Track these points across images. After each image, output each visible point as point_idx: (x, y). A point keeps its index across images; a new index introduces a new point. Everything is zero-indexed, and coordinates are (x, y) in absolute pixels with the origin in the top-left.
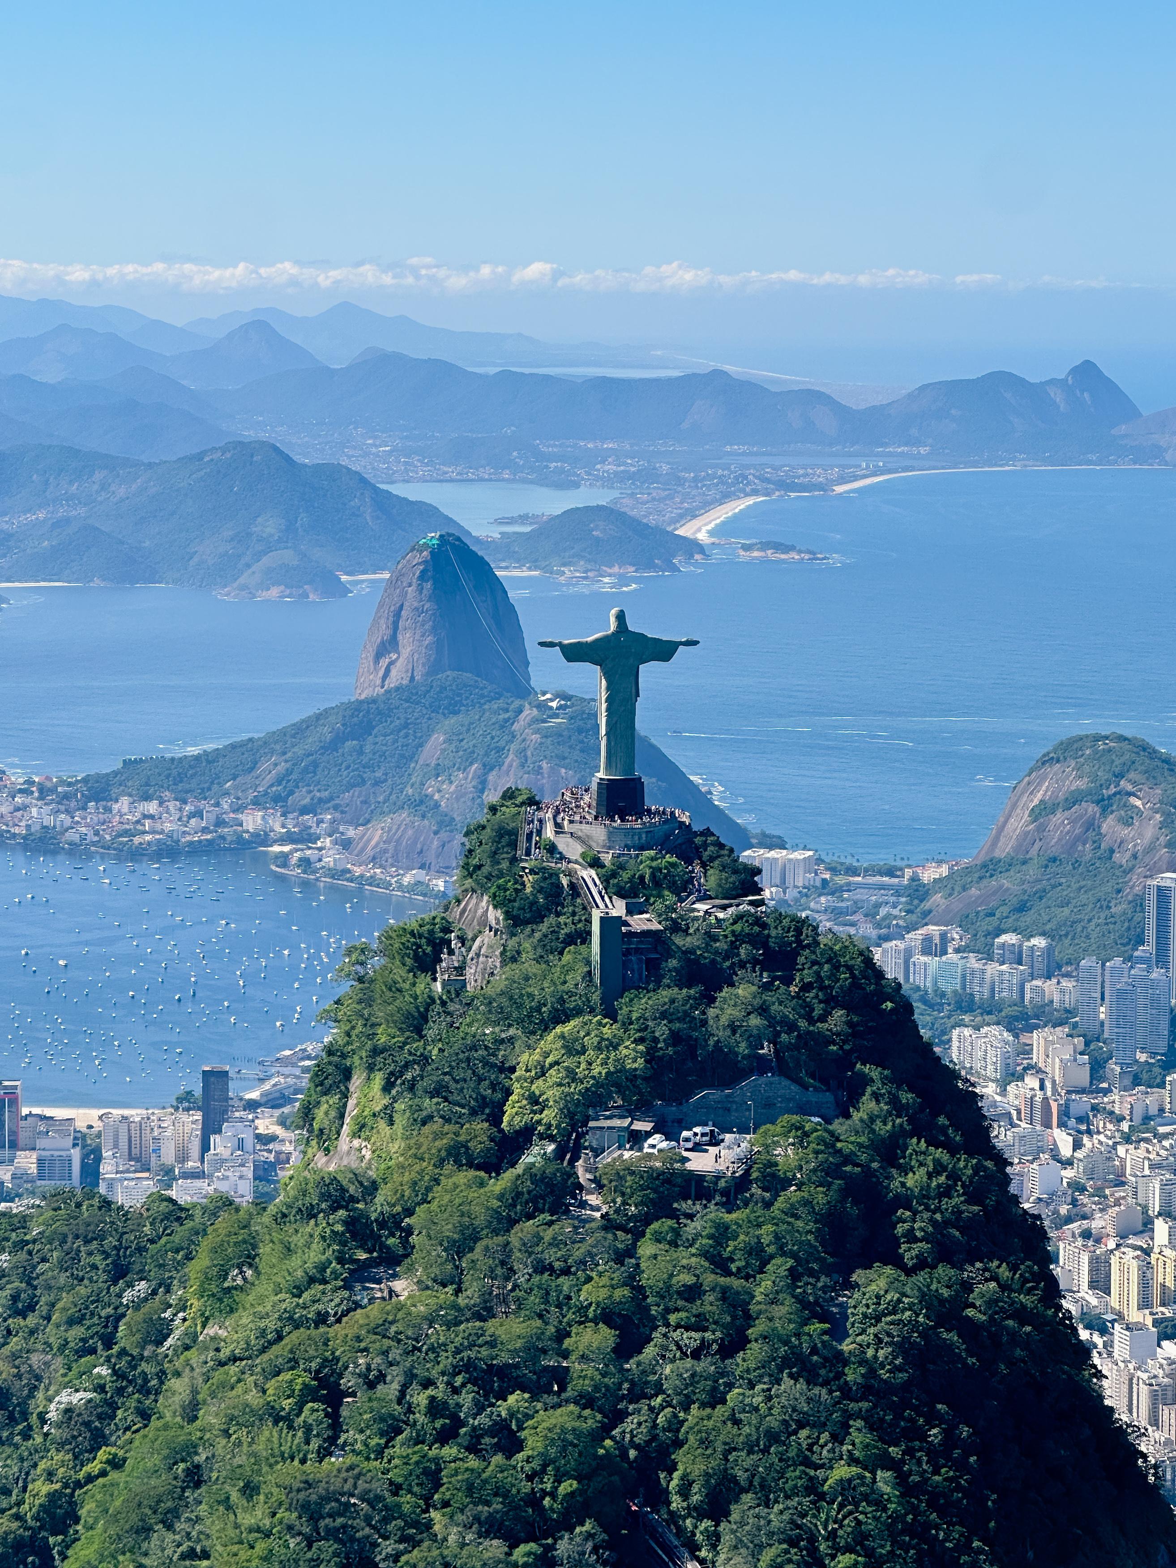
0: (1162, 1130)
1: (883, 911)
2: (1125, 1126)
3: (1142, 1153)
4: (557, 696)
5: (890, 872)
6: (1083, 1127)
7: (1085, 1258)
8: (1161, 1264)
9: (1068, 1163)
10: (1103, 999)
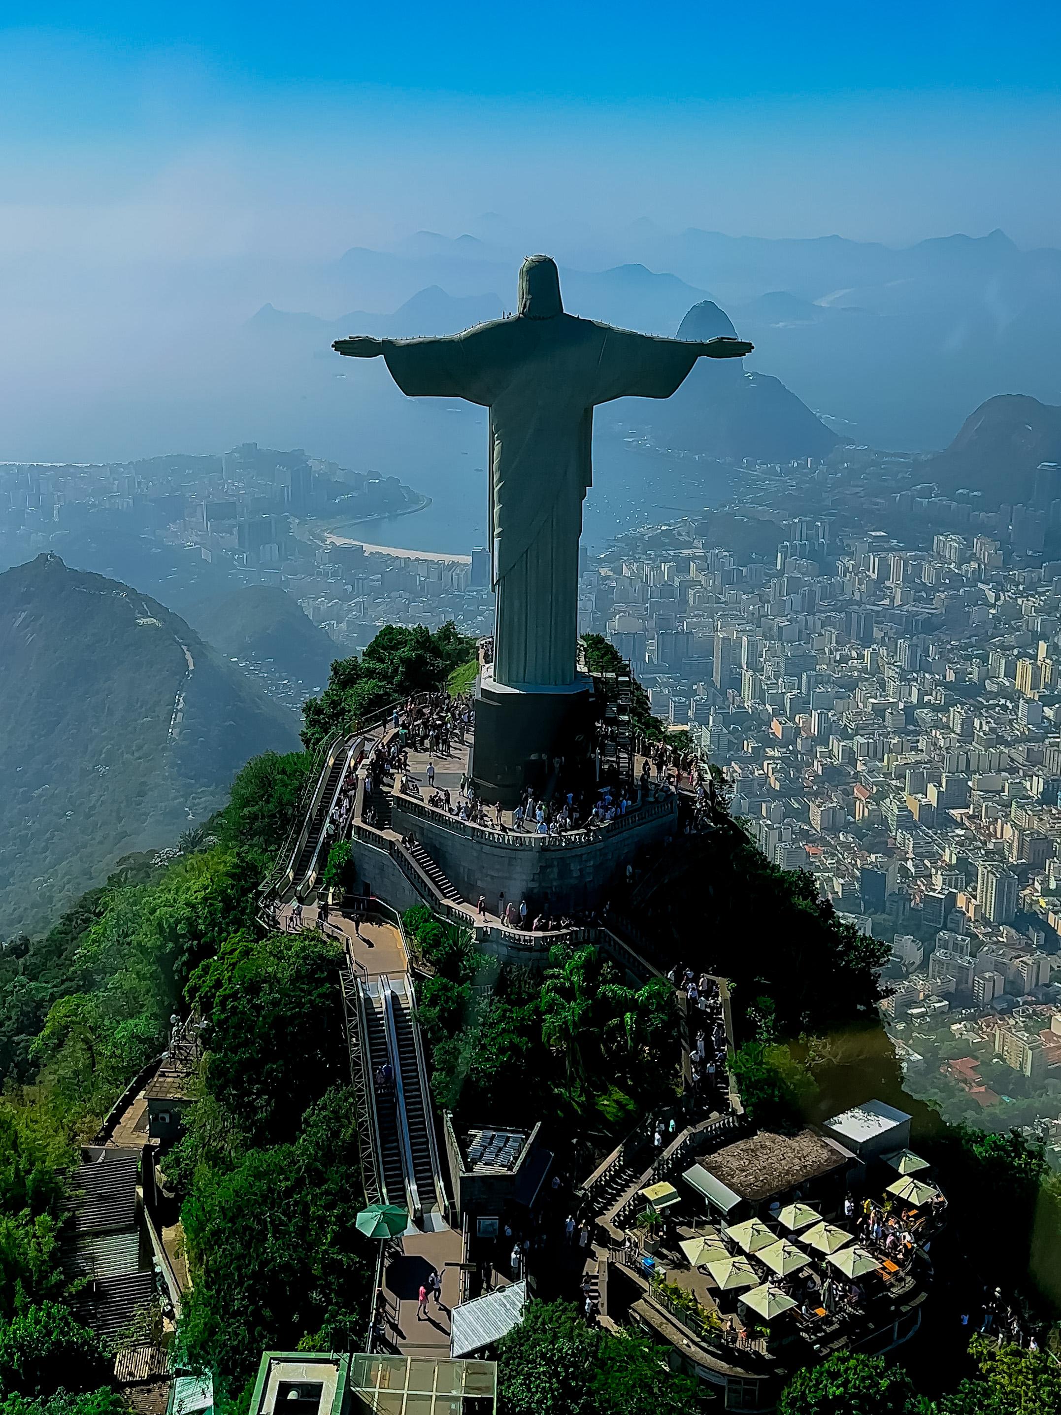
0: (1040, 589)
1: (900, 476)
2: (1021, 587)
3: (1030, 603)
4: (753, 374)
5: (903, 456)
6: (1000, 588)
7: (1003, 661)
8: (1043, 667)
9: (993, 606)
10: (1011, 520)
